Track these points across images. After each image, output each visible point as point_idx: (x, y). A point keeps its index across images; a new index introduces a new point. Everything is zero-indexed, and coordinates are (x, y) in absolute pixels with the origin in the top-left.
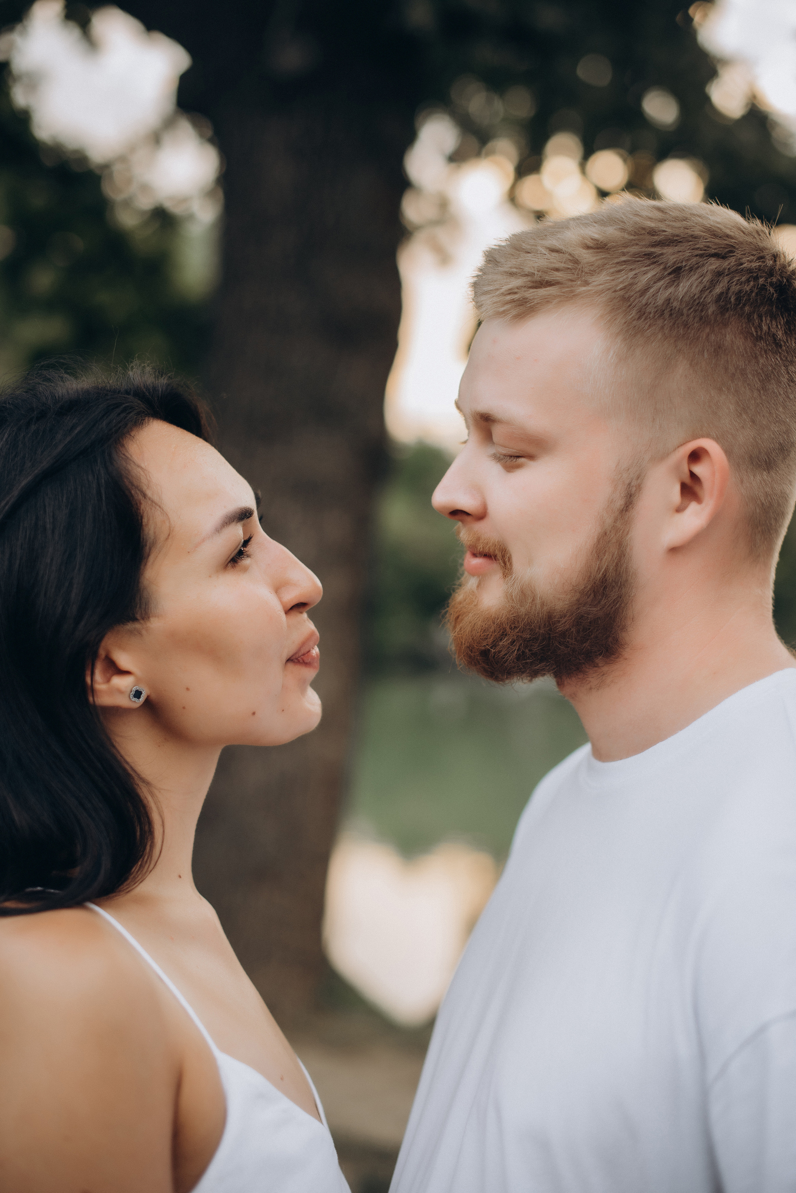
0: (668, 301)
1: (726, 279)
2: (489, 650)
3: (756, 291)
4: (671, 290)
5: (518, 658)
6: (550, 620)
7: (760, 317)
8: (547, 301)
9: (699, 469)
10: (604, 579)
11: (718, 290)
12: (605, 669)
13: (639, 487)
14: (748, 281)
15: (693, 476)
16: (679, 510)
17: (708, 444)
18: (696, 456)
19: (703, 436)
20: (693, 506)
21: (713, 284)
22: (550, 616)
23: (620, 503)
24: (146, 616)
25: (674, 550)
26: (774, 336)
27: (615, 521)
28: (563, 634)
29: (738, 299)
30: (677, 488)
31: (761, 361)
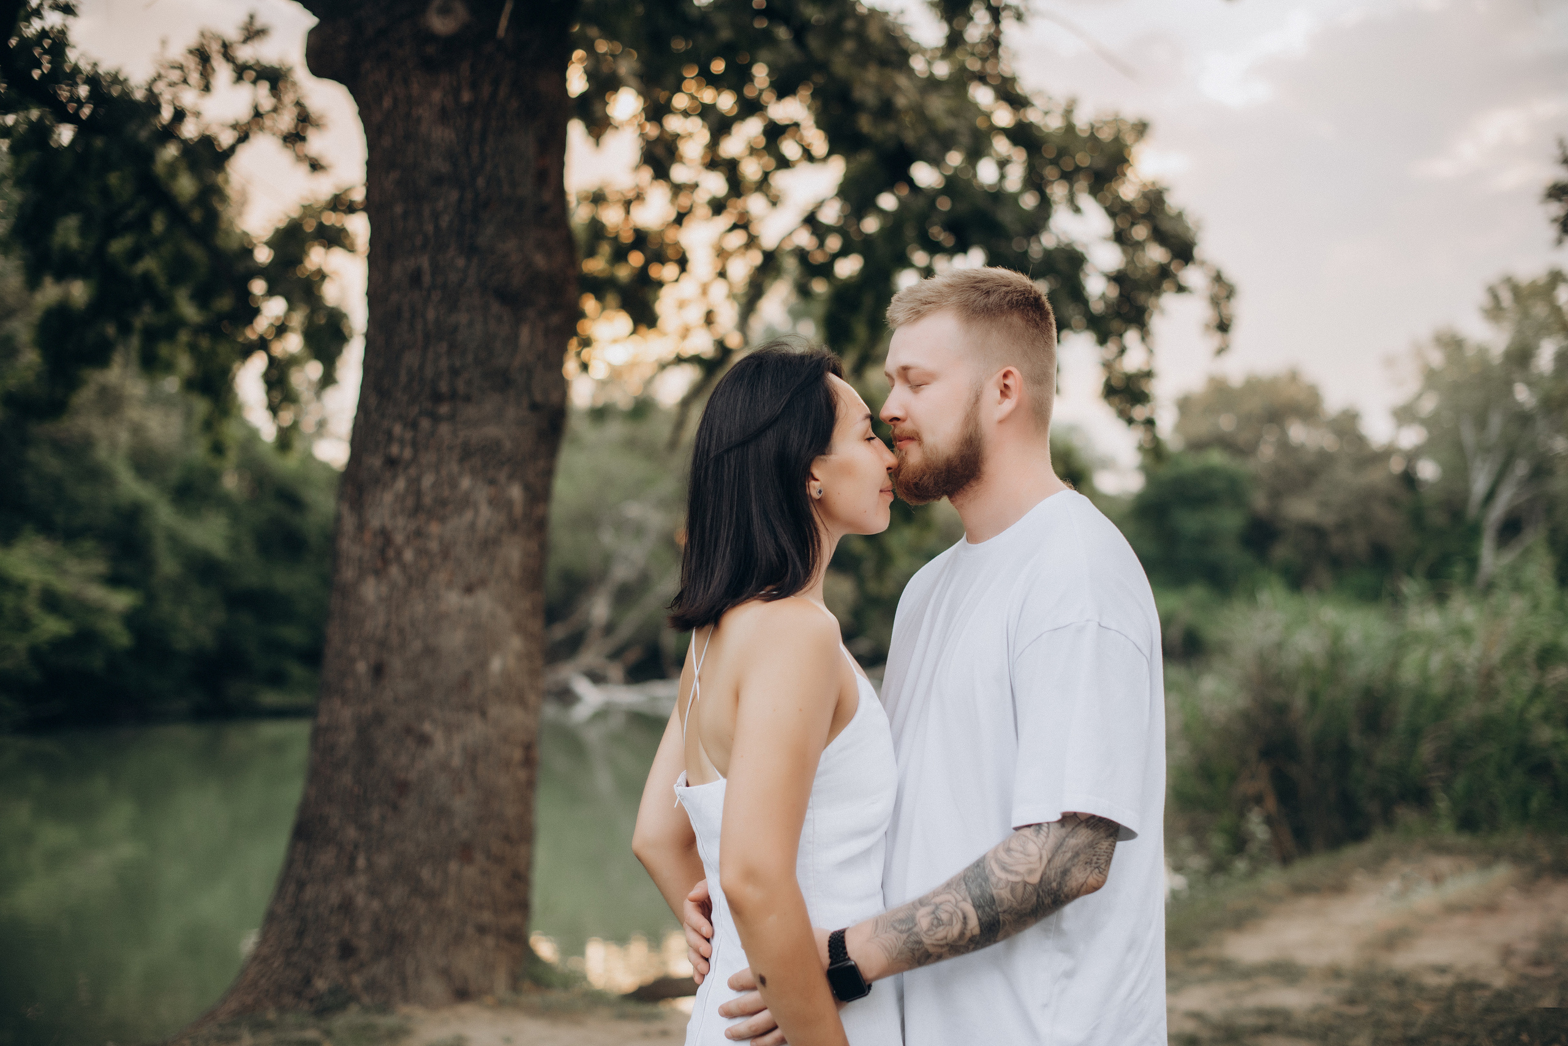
0: (986, 305)
1: (1011, 295)
2: (917, 483)
3: (1024, 300)
4: (986, 300)
5: (935, 484)
6: (949, 462)
7: (1028, 311)
8: (930, 310)
9: (1007, 382)
10: (971, 437)
11: (1007, 299)
12: (976, 488)
13: (981, 392)
14: (1020, 295)
15: (1006, 386)
16: (1000, 403)
17: (1011, 368)
18: (1005, 376)
19: (1008, 366)
20: (1007, 401)
21: (1005, 297)
22: (948, 459)
23: (973, 400)
24: (830, 453)
25: (1001, 422)
26: (1035, 320)
27: (972, 408)
28: (956, 467)
29: (1017, 302)
30: (999, 392)
31: (1031, 331)
